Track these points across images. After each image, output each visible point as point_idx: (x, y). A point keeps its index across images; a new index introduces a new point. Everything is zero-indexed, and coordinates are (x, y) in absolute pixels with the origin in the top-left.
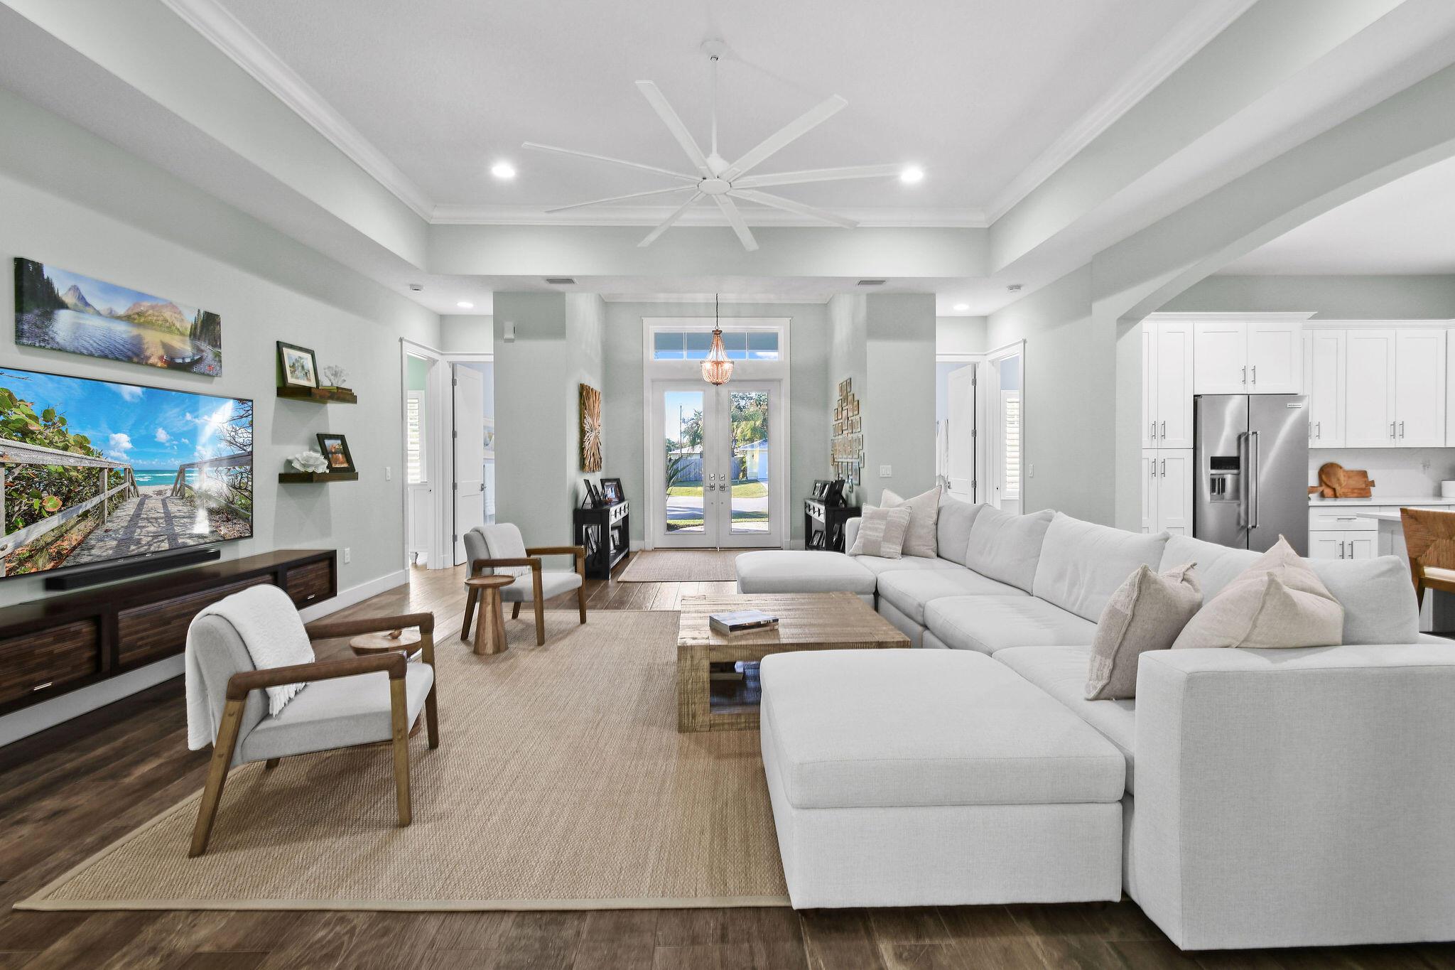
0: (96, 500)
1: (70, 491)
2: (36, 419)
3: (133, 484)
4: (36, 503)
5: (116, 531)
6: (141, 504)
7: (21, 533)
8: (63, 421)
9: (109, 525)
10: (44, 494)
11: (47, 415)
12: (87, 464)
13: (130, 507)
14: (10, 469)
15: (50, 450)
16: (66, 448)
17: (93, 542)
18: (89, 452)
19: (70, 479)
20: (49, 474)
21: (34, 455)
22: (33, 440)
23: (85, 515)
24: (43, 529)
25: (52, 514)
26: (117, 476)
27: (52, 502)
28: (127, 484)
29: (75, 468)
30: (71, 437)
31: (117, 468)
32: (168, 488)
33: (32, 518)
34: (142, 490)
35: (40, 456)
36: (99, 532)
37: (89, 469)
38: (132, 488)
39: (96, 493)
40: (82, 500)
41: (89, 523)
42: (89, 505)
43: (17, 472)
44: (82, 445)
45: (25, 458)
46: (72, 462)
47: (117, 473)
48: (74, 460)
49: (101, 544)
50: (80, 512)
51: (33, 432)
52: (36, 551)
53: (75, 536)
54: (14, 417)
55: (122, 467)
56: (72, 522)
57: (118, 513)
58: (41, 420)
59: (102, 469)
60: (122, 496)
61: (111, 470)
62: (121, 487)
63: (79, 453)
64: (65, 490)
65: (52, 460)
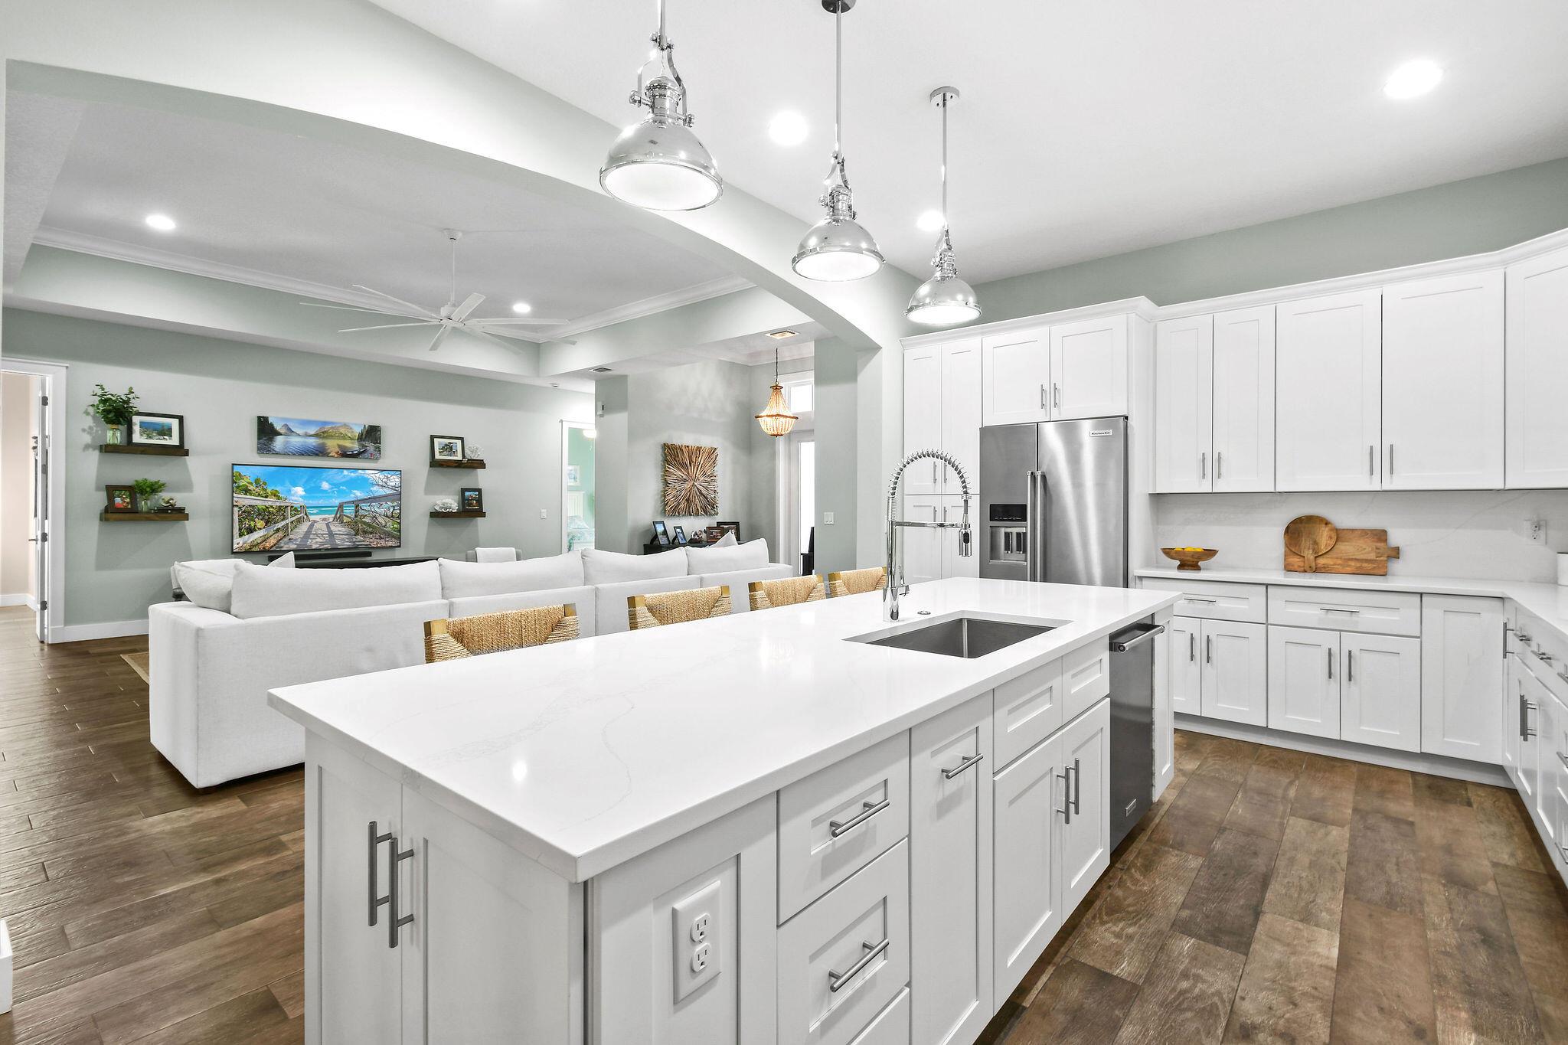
0: (283, 523)
1: (269, 518)
2: (251, 484)
3: (306, 514)
4: (252, 524)
5: (296, 540)
6: (312, 526)
7: (246, 537)
8: (265, 483)
9: (291, 536)
10: (257, 519)
11: (257, 481)
12: (278, 504)
13: (304, 528)
14: (240, 508)
15: (259, 498)
16: (266, 497)
17: (282, 545)
18: (279, 498)
19: (269, 512)
20: (259, 510)
21: (251, 501)
22: (251, 494)
23: (278, 530)
24: (256, 536)
25: (261, 529)
26: (296, 510)
27: (260, 523)
28: (302, 515)
29: (272, 506)
30: (269, 490)
31: (295, 506)
32: (331, 517)
33: (251, 531)
34: (312, 518)
35: (255, 501)
36: (286, 539)
37: (279, 507)
38: (305, 517)
39: (282, 520)
40: (276, 523)
41: (280, 534)
42: (279, 525)
43: (243, 509)
44: (275, 494)
45: (247, 502)
46: (270, 504)
47: (296, 508)
48: (272, 502)
49: (287, 546)
50: (275, 529)
51: (250, 490)
52: (253, 546)
53: (272, 541)
54: (241, 484)
55: (299, 505)
56: (271, 534)
57: (297, 530)
58: (254, 484)
59: (286, 507)
60: (299, 521)
61: (292, 507)
62: (299, 516)
63: (274, 499)
64: (266, 517)
65: (259, 503)
